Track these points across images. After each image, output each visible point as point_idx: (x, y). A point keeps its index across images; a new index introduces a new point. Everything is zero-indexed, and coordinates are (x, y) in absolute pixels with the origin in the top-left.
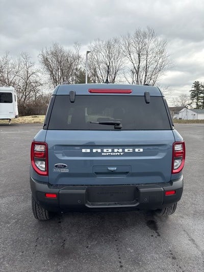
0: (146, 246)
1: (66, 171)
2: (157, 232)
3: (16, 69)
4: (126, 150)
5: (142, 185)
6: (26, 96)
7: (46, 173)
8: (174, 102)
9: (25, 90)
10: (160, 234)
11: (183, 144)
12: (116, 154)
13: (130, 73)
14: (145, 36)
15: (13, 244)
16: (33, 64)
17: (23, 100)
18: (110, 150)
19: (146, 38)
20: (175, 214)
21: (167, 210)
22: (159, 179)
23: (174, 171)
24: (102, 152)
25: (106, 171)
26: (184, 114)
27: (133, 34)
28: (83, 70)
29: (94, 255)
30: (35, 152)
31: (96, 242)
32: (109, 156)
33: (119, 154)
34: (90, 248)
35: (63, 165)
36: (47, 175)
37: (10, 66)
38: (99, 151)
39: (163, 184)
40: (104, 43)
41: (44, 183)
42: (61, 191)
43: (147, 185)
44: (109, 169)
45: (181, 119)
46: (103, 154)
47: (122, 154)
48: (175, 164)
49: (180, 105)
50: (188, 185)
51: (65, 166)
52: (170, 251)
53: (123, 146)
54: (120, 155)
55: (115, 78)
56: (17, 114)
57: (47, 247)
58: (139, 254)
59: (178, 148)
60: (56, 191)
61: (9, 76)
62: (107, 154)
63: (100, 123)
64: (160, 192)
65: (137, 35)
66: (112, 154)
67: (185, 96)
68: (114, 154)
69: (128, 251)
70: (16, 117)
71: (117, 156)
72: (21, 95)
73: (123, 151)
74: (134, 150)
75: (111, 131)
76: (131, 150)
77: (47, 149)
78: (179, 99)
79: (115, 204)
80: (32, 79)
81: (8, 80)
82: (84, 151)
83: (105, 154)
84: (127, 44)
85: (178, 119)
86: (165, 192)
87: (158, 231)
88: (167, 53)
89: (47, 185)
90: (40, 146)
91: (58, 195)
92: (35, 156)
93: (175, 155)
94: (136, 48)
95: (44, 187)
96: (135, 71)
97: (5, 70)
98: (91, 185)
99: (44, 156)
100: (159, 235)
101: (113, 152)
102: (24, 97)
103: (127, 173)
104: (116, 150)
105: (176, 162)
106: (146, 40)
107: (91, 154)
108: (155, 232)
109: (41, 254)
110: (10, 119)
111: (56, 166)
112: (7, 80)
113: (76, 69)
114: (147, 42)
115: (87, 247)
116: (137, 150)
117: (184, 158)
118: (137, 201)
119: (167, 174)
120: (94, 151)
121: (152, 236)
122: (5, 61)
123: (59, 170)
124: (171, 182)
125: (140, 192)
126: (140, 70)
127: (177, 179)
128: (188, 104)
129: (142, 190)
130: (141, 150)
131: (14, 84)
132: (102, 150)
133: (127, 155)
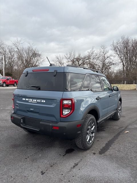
1: (18, 108)
3: (98, 56)
4: (38, 101)
16: (107, 52)
32: (31, 103)
35: (17, 105)
38: (28, 100)
44: (31, 109)
47: (36, 102)
48: (64, 112)
53: (37, 98)
68: (33, 102)
71: (34, 103)
74: (41, 101)
75: (36, 91)
76: (40, 101)
80: (107, 61)
82: (23, 99)
86: (53, 127)
101: (33, 101)
103: (38, 113)
116: (42, 101)
119: (58, 117)
120: (26, 99)
122: (92, 52)
130: (44, 101)
132: (29, 100)
133: (38, 103)
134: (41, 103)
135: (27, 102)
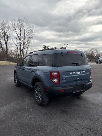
1: (65, 81)
35: (64, 79)
36: (59, 83)
44: (78, 79)
53: (80, 71)
60: (64, 88)
63: (73, 64)
82: (70, 73)
89: (60, 87)
91: (65, 90)
101: (78, 73)
104: (79, 72)
111: (62, 80)
120: (73, 73)
132: (75, 73)
133: (81, 73)
134: (83, 73)
135: (74, 74)
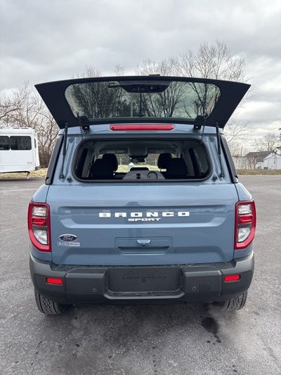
0: (197, 357)
1: (76, 244)
2: (216, 336)
4: (164, 214)
5: (190, 266)
6: (51, 141)
7: (47, 248)
8: (257, 145)
9: (50, 133)
10: (221, 338)
11: (253, 204)
12: (149, 220)
13: (193, 106)
14: (213, 53)
15: (5, 349)
17: (47, 145)
18: (140, 214)
19: (215, 56)
20: (246, 309)
21: (232, 303)
22: (215, 258)
23: (238, 245)
24: (129, 216)
25: (135, 245)
26: (272, 161)
27: (196, 52)
28: (128, 104)
29: (119, 369)
30: (34, 217)
31: (124, 350)
33: (153, 219)
34: (113, 360)
35: (71, 237)
36: (50, 250)
37: (30, 100)
38: (124, 215)
39: (221, 265)
40: (157, 65)
41: (46, 262)
42: (69, 275)
43: (198, 266)
44: (139, 241)
45: (267, 168)
46: (129, 220)
47: (158, 219)
48: (240, 235)
49: (265, 149)
50: (269, 264)
51: (74, 238)
52: (234, 366)
53: (160, 208)
54: (155, 222)
55: (172, 113)
56: (38, 164)
57: (52, 356)
58: (185, 369)
59: (245, 210)
60: (61, 274)
61: (29, 114)
62: (136, 220)
64: (217, 277)
65: (203, 52)
66: (143, 220)
67: (273, 136)
68: (146, 220)
69: (170, 365)
70: (36, 169)
71: (151, 222)
72: (44, 139)
73: (160, 215)
74: (176, 214)
76: (172, 214)
77: (48, 212)
78: (264, 140)
79: (149, 295)
81: (28, 119)
83: (133, 220)
84: (189, 66)
85: (263, 168)
86: (224, 277)
87: (217, 334)
88: (246, 77)
89: (49, 266)
90: (40, 208)
91: (64, 280)
92: (33, 223)
93: (240, 222)
94: (201, 71)
95: (45, 269)
96: (200, 103)
97: (24, 107)
98: (114, 266)
99: (45, 223)
100: (219, 341)
102: (49, 141)
103: (167, 247)
104: (149, 214)
105: (242, 232)
106: (215, 60)
107: (112, 220)
108: (213, 335)
109: (42, 366)
110: (28, 172)
111: (62, 238)
112: (26, 120)
113: (119, 102)
114: (217, 62)
115: (110, 357)
116: (180, 214)
117: (254, 225)
118: (182, 290)
119: (228, 250)
121: (208, 342)
122: (24, 94)
123: (65, 244)
124: (233, 262)
125: (185, 277)
126: (207, 101)
127: (243, 257)
128: (278, 148)
129: (188, 274)
130: (187, 214)
131: (36, 124)
